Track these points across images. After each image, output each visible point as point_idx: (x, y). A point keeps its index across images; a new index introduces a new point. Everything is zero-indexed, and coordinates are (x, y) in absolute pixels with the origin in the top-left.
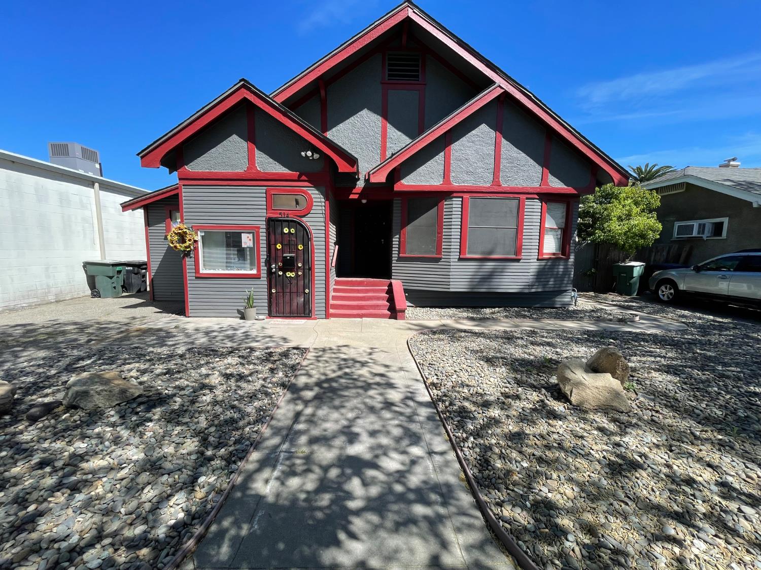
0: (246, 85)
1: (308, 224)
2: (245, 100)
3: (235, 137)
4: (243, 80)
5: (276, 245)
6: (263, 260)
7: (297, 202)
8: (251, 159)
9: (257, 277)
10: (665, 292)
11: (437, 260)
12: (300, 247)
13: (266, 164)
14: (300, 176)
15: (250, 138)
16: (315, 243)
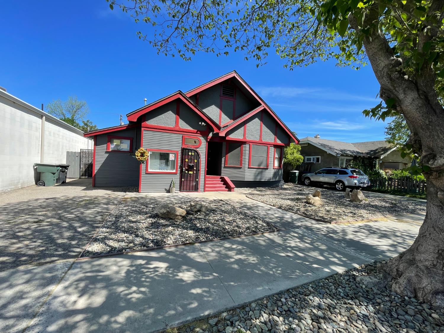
0: (180, 93)
1: (199, 151)
2: (179, 99)
3: (170, 112)
4: (180, 91)
5: (185, 160)
6: (179, 166)
7: (195, 142)
8: (177, 122)
9: (175, 174)
10: (307, 182)
11: (240, 168)
12: (196, 161)
13: (183, 125)
14: (197, 132)
15: (177, 113)
16: (201, 160)
